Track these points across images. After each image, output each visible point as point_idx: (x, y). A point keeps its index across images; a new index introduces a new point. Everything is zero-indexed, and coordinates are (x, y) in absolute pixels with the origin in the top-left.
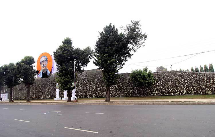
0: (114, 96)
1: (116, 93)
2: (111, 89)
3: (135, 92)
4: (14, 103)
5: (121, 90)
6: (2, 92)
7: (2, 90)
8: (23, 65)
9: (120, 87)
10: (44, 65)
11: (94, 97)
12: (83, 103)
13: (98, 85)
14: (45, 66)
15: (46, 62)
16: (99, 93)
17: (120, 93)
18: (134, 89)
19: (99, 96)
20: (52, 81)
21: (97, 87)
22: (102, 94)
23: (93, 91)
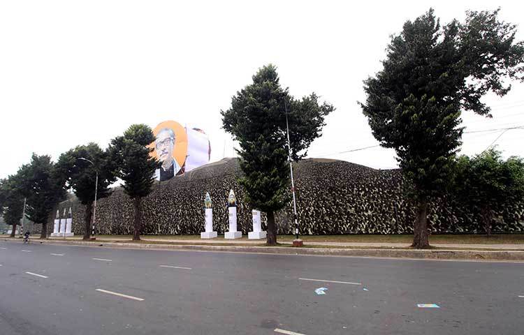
0: (376, 230)
1: (384, 222)
2: (367, 212)
3: (449, 222)
4: (101, 243)
5: (401, 215)
6: (58, 216)
7: (58, 211)
8: (130, 145)
9: (397, 206)
10: (166, 151)
11: (310, 233)
12: (332, 250)
13: (324, 199)
14: (167, 153)
15: (171, 142)
16: (325, 221)
17: (396, 224)
18: (445, 214)
19: (327, 231)
20: (185, 190)
21: (318, 207)
22: (337, 225)
23: (307, 216)
